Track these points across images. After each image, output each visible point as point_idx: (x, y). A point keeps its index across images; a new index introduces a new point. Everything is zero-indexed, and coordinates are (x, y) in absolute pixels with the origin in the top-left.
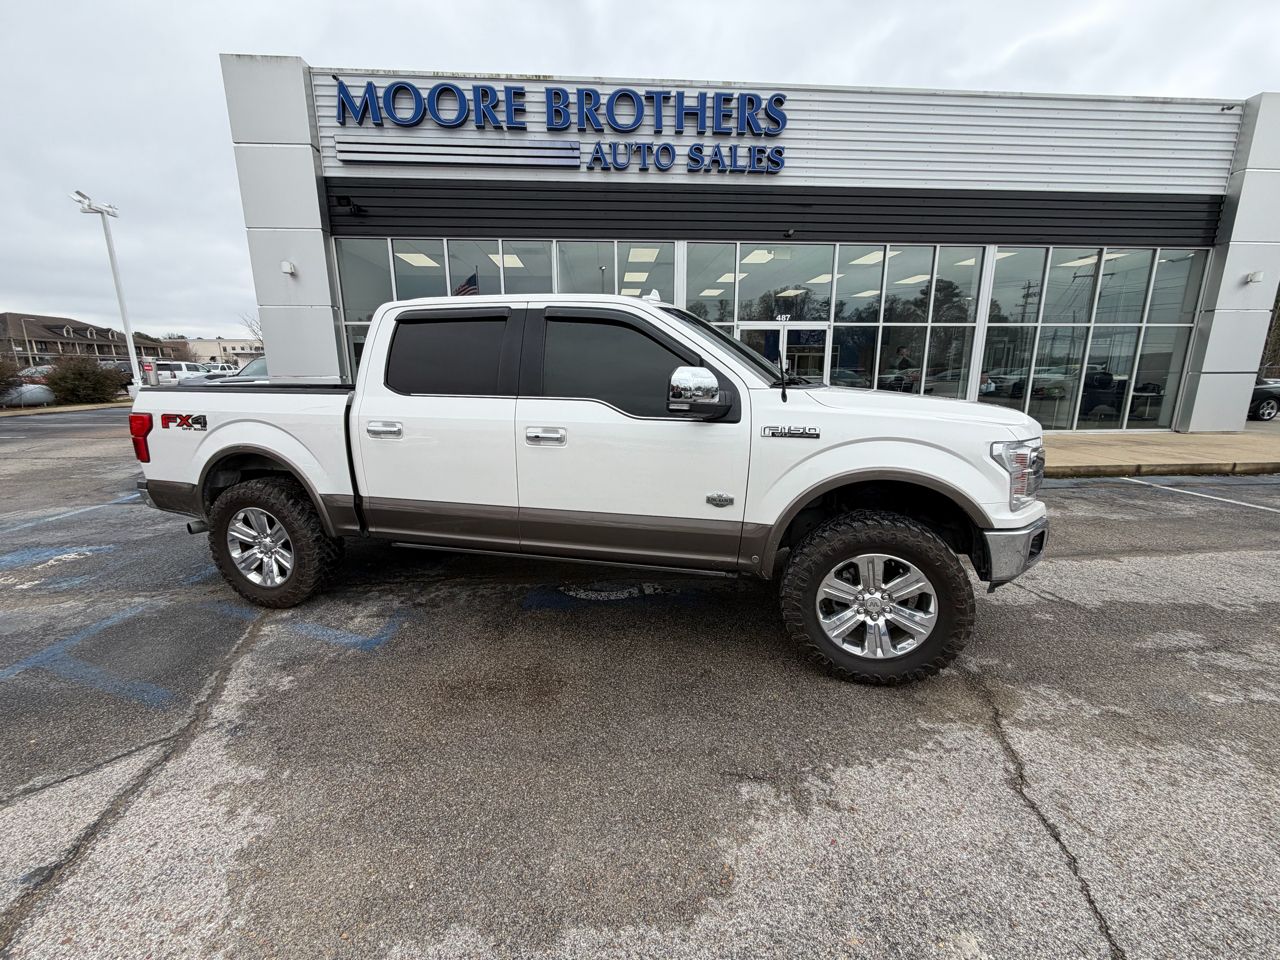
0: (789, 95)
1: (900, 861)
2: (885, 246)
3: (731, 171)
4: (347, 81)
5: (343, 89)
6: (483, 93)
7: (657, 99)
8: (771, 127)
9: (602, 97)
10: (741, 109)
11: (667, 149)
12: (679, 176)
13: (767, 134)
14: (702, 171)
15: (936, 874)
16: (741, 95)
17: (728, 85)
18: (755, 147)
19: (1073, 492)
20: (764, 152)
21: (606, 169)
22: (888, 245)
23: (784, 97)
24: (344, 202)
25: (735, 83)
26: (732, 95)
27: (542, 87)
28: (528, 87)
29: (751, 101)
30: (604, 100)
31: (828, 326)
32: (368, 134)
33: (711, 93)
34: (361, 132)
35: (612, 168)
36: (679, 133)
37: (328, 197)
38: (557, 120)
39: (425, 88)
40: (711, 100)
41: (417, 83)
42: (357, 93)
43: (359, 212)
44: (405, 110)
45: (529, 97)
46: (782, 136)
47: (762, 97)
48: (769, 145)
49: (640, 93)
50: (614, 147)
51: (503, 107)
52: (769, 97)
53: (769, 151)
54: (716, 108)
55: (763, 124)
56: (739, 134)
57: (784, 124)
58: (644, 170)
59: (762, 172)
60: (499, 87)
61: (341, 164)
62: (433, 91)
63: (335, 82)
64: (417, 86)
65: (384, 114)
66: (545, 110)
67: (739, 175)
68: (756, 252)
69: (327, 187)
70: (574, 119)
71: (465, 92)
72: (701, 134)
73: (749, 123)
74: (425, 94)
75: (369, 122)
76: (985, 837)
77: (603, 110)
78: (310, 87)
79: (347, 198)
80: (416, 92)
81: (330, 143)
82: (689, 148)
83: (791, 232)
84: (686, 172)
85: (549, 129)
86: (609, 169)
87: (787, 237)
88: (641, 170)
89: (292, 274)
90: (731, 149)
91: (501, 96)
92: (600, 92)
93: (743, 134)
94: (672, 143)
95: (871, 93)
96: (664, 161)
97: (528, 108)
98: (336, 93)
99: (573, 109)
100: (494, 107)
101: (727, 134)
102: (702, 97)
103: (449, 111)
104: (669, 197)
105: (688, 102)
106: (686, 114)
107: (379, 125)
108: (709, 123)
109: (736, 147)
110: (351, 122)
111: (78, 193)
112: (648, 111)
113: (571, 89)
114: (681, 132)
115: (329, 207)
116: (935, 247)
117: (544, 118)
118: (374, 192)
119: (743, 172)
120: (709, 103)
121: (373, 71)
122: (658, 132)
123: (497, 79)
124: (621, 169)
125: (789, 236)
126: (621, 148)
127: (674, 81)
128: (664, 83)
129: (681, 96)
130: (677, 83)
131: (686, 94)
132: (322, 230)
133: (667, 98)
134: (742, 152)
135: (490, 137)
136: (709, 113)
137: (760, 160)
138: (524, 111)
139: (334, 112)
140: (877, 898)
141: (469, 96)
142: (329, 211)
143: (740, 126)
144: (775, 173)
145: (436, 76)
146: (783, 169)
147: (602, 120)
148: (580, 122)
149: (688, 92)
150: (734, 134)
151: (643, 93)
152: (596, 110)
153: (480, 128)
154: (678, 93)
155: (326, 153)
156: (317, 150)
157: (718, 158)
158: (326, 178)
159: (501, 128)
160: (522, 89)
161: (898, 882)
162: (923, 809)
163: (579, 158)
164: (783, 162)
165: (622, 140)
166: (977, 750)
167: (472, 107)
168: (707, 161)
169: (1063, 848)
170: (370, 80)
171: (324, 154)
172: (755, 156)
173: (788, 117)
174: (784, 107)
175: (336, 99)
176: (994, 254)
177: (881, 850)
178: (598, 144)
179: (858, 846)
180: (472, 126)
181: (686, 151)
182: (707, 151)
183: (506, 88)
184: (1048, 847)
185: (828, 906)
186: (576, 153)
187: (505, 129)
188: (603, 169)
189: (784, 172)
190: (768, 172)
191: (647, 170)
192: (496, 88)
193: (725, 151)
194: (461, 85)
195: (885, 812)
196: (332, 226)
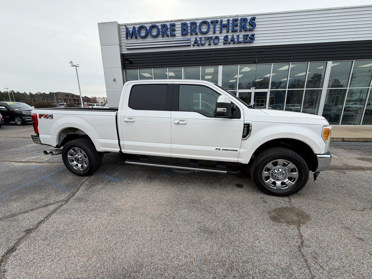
0: (257, 17)
1: (249, 266)
2: (290, 64)
3: (237, 43)
4: (128, 27)
5: (127, 29)
6: (164, 26)
7: (214, 22)
8: (251, 28)
9: (197, 24)
10: (241, 23)
11: (217, 38)
12: (221, 46)
13: (249, 30)
14: (228, 43)
15: (260, 273)
16: (241, 18)
17: (237, 16)
18: (245, 35)
19: (355, 147)
20: (248, 36)
21: (198, 45)
22: (291, 63)
23: (255, 18)
24: (127, 60)
25: (239, 15)
26: (238, 19)
27: (180, 23)
28: (176, 23)
29: (244, 20)
30: (198, 25)
31: (268, 90)
32: (134, 41)
33: (231, 19)
34: (132, 40)
35: (200, 45)
36: (221, 32)
37: (123, 59)
38: (184, 32)
39: (148, 26)
40: (231, 21)
41: (146, 25)
42: (131, 30)
43: (131, 63)
44: (143, 33)
45: (177, 26)
46: (254, 30)
47: (248, 18)
48: (250, 34)
49: (209, 21)
50: (201, 38)
51: (169, 30)
52: (250, 18)
53: (250, 35)
54: (233, 23)
55: (248, 27)
56: (240, 31)
57: (255, 26)
58: (210, 45)
59: (247, 42)
60: (168, 24)
61: (126, 50)
62: (150, 27)
63: (125, 27)
64: (146, 26)
65: (138, 35)
66: (181, 29)
67: (239, 44)
68: (245, 68)
69: (123, 56)
70: (189, 31)
71: (159, 27)
72: (228, 32)
73: (243, 27)
74: (148, 28)
75: (134, 38)
76: (282, 263)
77: (198, 28)
78: (119, 29)
79: (128, 59)
80: (146, 28)
81: (124, 44)
82: (224, 37)
83: (256, 61)
84: (223, 44)
85: (182, 35)
86: (199, 45)
87: (255, 63)
88: (209, 45)
89: (114, 80)
90: (237, 36)
91: (169, 27)
92: (197, 22)
93: (241, 31)
94: (218, 36)
95: (286, 13)
96: (216, 41)
97: (176, 29)
98: (125, 30)
99: (189, 28)
100: (167, 30)
101: (236, 31)
102: (228, 20)
103: (155, 32)
104: (217, 52)
105: (224, 23)
106: (223, 26)
107: (136, 38)
108: (230, 28)
109: (239, 35)
110: (129, 38)
111: (71, 62)
112: (212, 26)
113: (188, 22)
114: (222, 32)
115: (124, 62)
116: (308, 63)
117: (180, 32)
118: (134, 57)
119: (241, 43)
120: (231, 22)
121: (135, 23)
122: (214, 33)
123: (167, 22)
124: (203, 45)
125: (256, 62)
126: (203, 38)
127: (220, 16)
128: (216, 18)
129: (222, 21)
130: (221, 17)
131: (223, 20)
132: (122, 68)
133: (217, 22)
134: (241, 36)
135: (166, 39)
136: (231, 25)
137: (247, 39)
138: (175, 30)
139: (125, 36)
140: (238, 277)
141: (160, 27)
142: (124, 63)
143: (241, 29)
144: (252, 42)
145: (151, 23)
146: (254, 41)
147: (198, 31)
148: (191, 32)
149: (224, 20)
150: (238, 31)
151: (210, 21)
152: (196, 28)
153: (163, 36)
154: (221, 20)
155: (123, 47)
156: (120, 46)
157: (233, 39)
158: (123, 54)
159: (169, 36)
160: (174, 24)
161: (246, 273)
162: (263, 250)
163: (190, 43)
164: (254, 39)
165: (203, 36)
166: (288, 233)
167: (161, 31)
168: (229, 40)
169: (310, 272)
170: (134, 26)
171: (122, 47)
172: (245, 37)
173: (256, 24)
174: (255, 21)
175: (125, 32)
176: (330, 64)
177: (244, 261)
178: (196, 38)
179: (236, 259)
180: (161, 36)
181: (223, 38)
182: (230, 37)
183: (170, 24)
184: (305, 271)
185: (221, 276)
186: (190, 41)
187: (170, 36)
188: (197, 45)
189: (255, 42)
190: (249, 42)
191: (211, 44)
192: (167, 24)
193: (235, 37)
194: (158, 25)
195: (249, 249)
196: (124, 67)
